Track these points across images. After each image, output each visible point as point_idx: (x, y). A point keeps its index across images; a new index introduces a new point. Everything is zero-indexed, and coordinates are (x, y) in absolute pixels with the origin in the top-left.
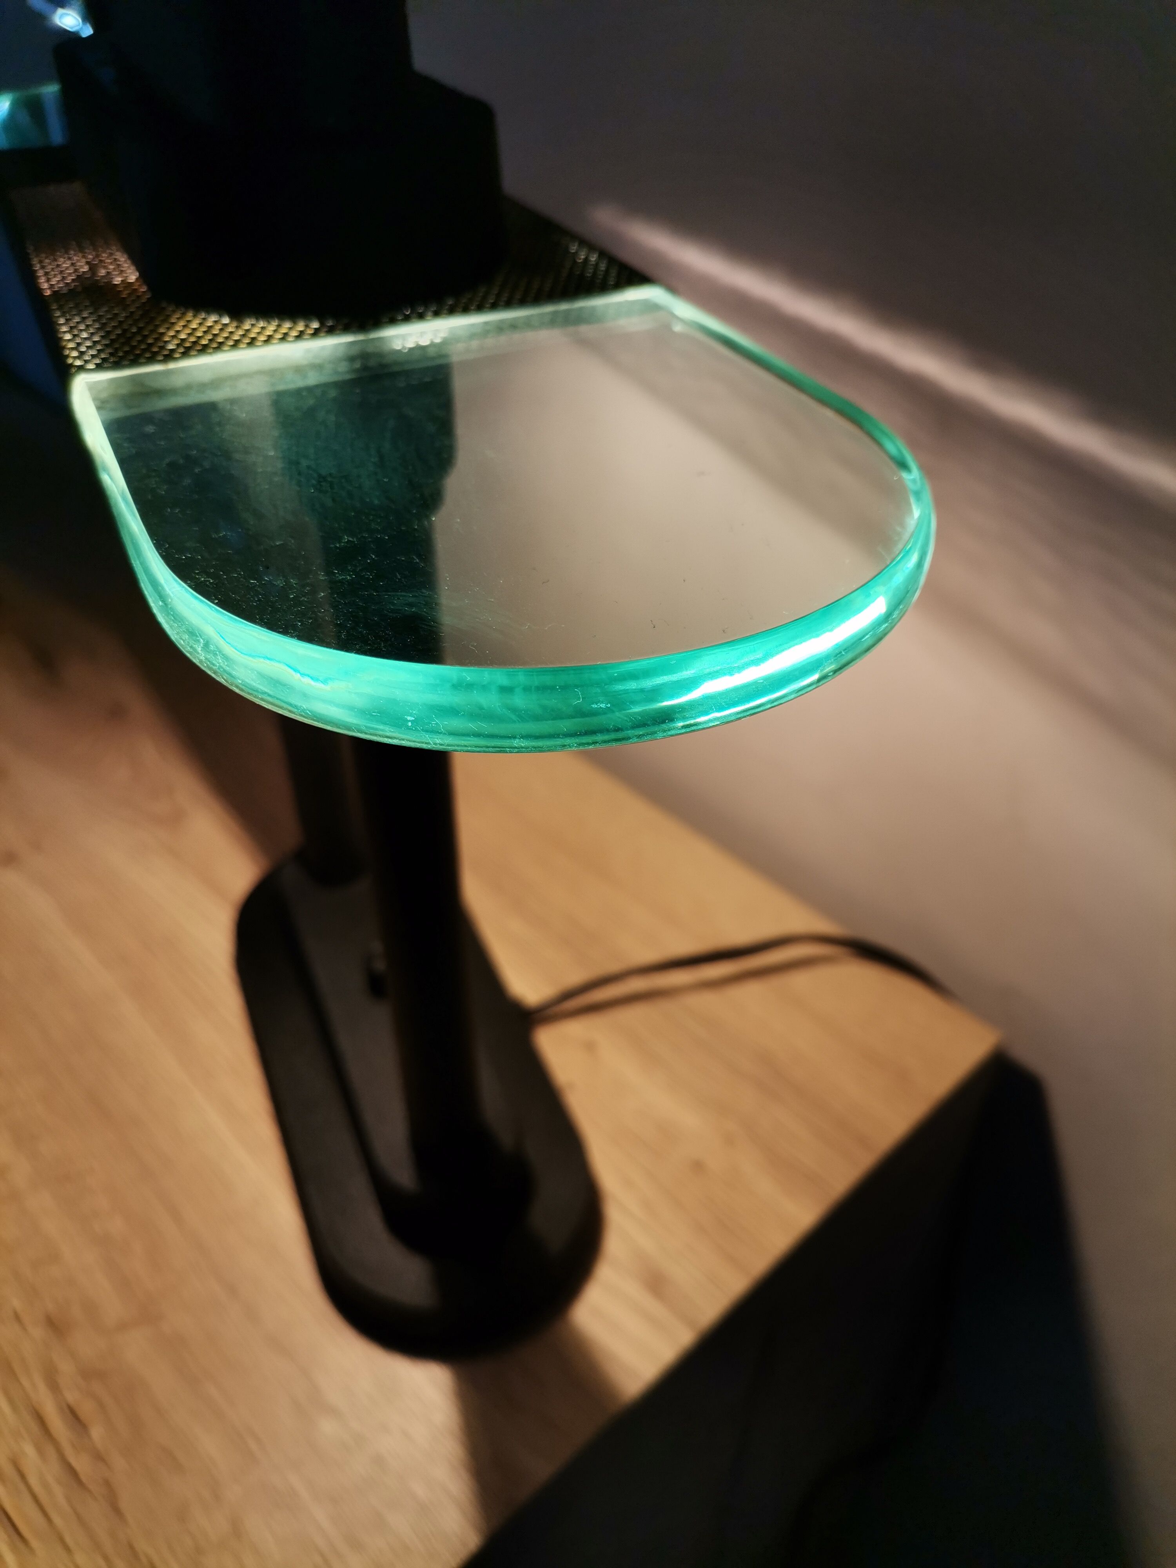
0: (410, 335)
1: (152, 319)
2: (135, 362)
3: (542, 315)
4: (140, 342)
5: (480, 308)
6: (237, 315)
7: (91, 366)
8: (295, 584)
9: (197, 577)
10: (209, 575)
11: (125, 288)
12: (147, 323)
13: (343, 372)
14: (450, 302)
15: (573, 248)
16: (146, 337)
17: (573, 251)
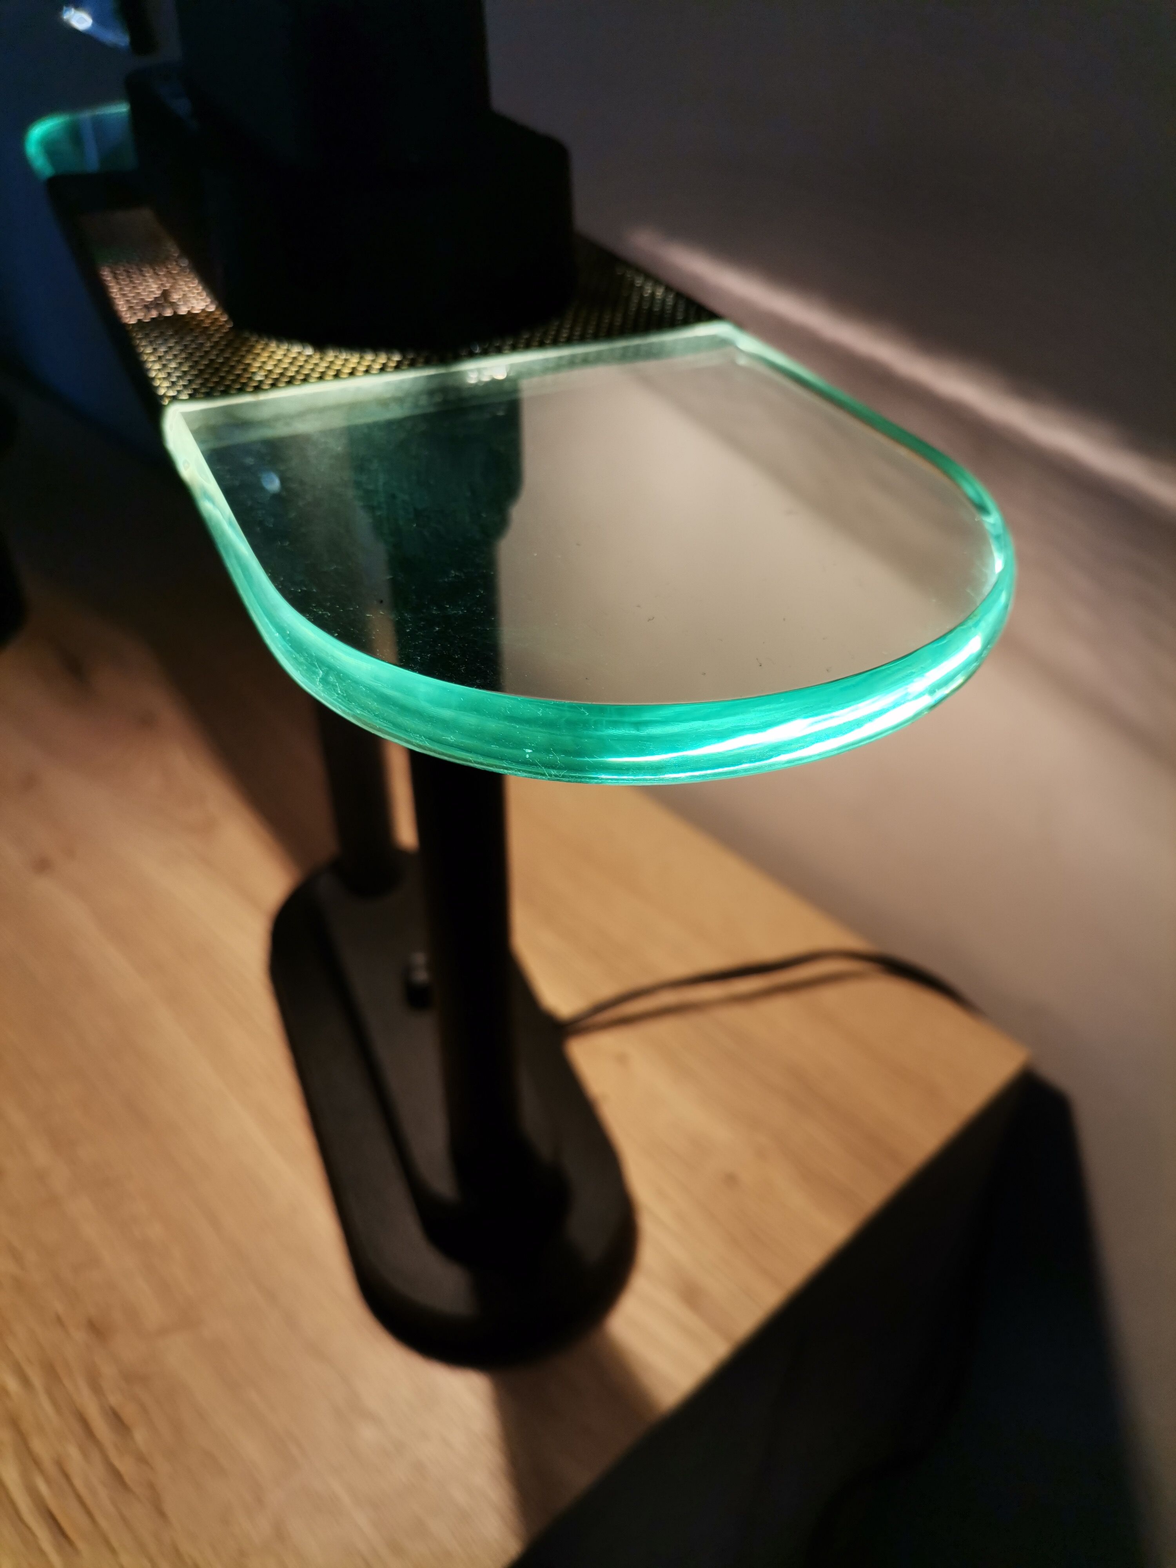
0: (485, 369)
1: (238, 349)
2: (226, 393)
3: (612, 350)
4: (228, 372)
5: (556, 343)
6: (320, 345)
7: (184, 396)
8: (410, 618)
9: (315, 610)
10: (326, 609)
11: (207, 317)
12: (233, 354)
13: (425, 405)
14: (526, 336)
15: (638, 282)
16: (233, 367)
17: (638, 285)
